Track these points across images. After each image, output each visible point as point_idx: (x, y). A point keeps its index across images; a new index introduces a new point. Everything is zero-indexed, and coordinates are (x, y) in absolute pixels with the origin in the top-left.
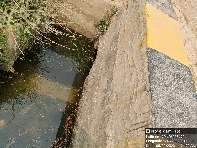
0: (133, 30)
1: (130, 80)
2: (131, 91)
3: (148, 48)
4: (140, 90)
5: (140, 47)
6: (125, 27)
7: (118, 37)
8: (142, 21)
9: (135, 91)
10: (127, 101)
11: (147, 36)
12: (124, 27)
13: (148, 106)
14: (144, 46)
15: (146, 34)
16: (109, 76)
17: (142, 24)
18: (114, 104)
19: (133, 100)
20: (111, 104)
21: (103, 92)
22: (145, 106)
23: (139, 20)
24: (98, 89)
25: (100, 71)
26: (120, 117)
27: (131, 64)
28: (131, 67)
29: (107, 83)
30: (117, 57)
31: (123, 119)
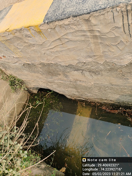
0: (22, 46)
1: (75, 41)
2: (87, 39)
3: (43, 23)
4: (88, 26)
5: (41, 34)
6: (18, 56)
7: (29, 64)
8: (14, 36)
9: (88, 34)
10: (98, 42)
11: (31, 26)
12: (19, 58)
13: (106, 14)
14: (41, 28)
15: (28, 27)
16: (68, 70)
17: (18, 34)
18: (98, 59)
19: (98, 34)
20: (98, 63)
21: (84, 75)
22: (106, 18)
23: (13, 39)
24: (80, 81)
25: (61, 82)
26: (114, 49)
27: (58, 43)
28: (62, 42)
29: (76, 71)
30: (50, 62)
31: (116, 45)
